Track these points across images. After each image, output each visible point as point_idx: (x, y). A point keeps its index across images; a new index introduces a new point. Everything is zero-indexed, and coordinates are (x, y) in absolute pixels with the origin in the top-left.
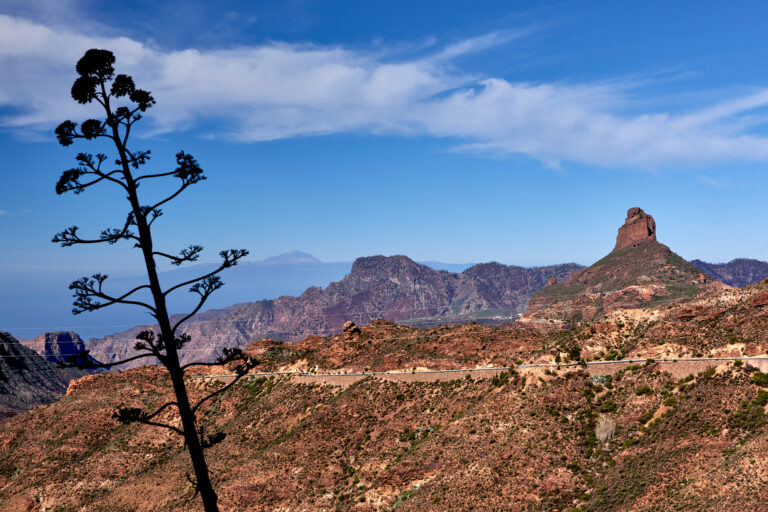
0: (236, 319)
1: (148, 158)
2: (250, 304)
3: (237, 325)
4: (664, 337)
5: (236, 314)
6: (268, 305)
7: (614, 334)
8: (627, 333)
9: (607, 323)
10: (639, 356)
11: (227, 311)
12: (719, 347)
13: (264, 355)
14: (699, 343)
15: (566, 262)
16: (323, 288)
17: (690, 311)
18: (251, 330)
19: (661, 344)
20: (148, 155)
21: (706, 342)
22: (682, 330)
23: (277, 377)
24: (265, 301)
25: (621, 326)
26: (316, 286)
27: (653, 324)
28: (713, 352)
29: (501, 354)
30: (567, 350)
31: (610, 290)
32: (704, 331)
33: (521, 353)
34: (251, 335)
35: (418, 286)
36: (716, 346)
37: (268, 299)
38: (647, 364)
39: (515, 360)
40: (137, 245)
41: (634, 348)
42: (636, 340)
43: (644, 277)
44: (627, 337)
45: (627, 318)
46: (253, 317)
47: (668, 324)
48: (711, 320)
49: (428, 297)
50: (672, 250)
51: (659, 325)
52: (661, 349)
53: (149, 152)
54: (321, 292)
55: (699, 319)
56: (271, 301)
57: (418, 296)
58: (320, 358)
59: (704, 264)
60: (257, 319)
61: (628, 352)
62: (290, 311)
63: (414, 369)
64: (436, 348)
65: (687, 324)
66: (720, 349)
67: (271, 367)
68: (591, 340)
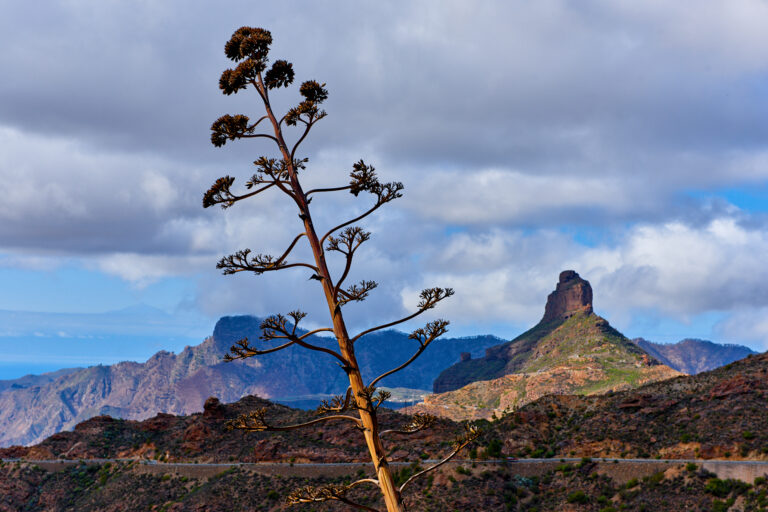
0: (62, 388)
1: (303, 168)
2: (80, 370)
3: (63, 396)
4: (604, 431)
5: (62, 382)
6: (104, 371)
7: (544, 426)
8: (558, 425)
9: (536, 412)
10: (573, 454)
11: (50, 378)
12: (670, 445)
13: (99, 436)
14: (646, 441)
15: (482, 334)
16: (177, 353)
17: (636, 401)
18: (80, 403)
19: (600, 441)
20: (304, 164)
21: (653, 440)
22: (625, 423)
23: (115, 465)
24: (100, 367)
25: (552, 417)
26: (167, 350)
27: (591, 414)
28: (662, 452)
29: (402, 445)
30: (485, 444)
31: (535, 371)
32: (652, 426)
33: (427, 445)
34: (80, 410)
35: (296, 356)
36: (666, 446)
37: (104, 365)
38: (583, 465)
39: (419, 453)
40: (314, 277)
41: (567, 444)
42: (570, 434)
43: (575, 357)
44: (559, 430)
45: (559, 407)
46: (84, 387)
47: (609, 417)
48: (660, 413)
49: (308, 370)
50: (611, 324)
51: (598, 417)
52: (600, 447)
53: (306, 160)
54: (174, 357)
55: (647, 410)
56: (108, 367)
57: (296, 368)
58: (173, 443)
59: (647, 344)
60: (88, 390)
61: (559, 448)
62: (131, 382)
63: (293, 461)
64: (321, 435)
65: (633, 416)
66: (670, 450)
67: (107, 452)
68: (514, 432)
